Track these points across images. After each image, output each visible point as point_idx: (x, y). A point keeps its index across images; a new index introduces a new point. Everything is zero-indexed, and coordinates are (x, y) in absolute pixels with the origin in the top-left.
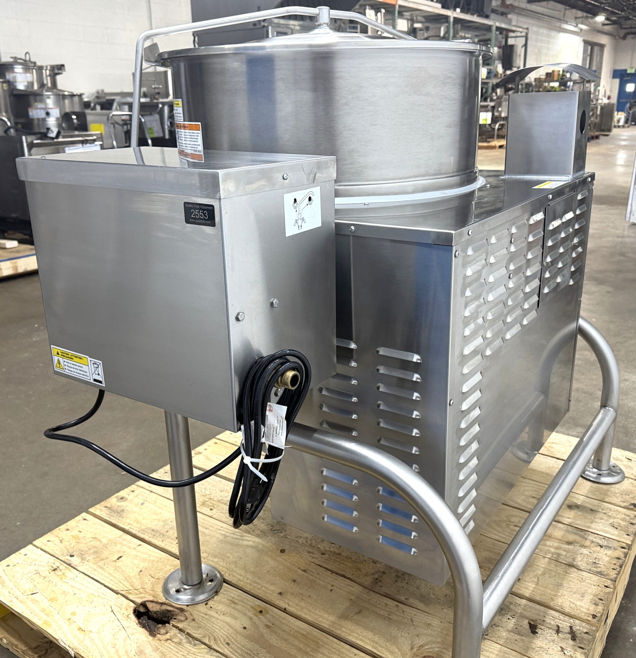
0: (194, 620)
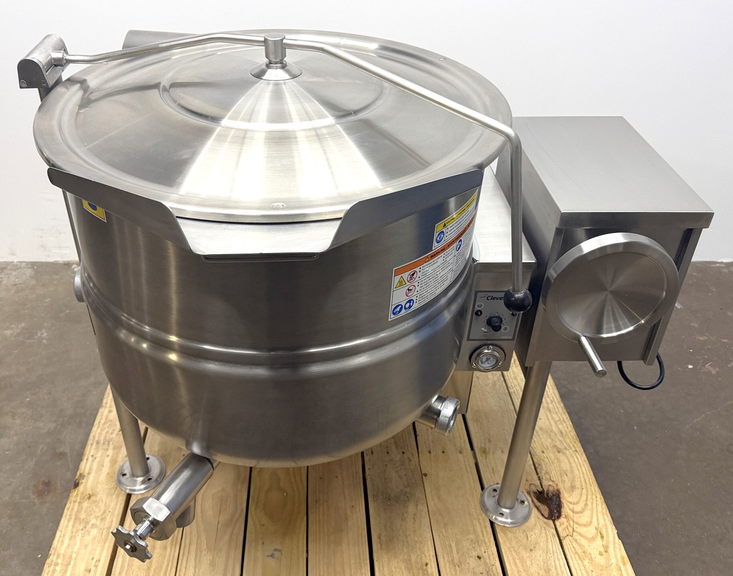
0: (527, 481)
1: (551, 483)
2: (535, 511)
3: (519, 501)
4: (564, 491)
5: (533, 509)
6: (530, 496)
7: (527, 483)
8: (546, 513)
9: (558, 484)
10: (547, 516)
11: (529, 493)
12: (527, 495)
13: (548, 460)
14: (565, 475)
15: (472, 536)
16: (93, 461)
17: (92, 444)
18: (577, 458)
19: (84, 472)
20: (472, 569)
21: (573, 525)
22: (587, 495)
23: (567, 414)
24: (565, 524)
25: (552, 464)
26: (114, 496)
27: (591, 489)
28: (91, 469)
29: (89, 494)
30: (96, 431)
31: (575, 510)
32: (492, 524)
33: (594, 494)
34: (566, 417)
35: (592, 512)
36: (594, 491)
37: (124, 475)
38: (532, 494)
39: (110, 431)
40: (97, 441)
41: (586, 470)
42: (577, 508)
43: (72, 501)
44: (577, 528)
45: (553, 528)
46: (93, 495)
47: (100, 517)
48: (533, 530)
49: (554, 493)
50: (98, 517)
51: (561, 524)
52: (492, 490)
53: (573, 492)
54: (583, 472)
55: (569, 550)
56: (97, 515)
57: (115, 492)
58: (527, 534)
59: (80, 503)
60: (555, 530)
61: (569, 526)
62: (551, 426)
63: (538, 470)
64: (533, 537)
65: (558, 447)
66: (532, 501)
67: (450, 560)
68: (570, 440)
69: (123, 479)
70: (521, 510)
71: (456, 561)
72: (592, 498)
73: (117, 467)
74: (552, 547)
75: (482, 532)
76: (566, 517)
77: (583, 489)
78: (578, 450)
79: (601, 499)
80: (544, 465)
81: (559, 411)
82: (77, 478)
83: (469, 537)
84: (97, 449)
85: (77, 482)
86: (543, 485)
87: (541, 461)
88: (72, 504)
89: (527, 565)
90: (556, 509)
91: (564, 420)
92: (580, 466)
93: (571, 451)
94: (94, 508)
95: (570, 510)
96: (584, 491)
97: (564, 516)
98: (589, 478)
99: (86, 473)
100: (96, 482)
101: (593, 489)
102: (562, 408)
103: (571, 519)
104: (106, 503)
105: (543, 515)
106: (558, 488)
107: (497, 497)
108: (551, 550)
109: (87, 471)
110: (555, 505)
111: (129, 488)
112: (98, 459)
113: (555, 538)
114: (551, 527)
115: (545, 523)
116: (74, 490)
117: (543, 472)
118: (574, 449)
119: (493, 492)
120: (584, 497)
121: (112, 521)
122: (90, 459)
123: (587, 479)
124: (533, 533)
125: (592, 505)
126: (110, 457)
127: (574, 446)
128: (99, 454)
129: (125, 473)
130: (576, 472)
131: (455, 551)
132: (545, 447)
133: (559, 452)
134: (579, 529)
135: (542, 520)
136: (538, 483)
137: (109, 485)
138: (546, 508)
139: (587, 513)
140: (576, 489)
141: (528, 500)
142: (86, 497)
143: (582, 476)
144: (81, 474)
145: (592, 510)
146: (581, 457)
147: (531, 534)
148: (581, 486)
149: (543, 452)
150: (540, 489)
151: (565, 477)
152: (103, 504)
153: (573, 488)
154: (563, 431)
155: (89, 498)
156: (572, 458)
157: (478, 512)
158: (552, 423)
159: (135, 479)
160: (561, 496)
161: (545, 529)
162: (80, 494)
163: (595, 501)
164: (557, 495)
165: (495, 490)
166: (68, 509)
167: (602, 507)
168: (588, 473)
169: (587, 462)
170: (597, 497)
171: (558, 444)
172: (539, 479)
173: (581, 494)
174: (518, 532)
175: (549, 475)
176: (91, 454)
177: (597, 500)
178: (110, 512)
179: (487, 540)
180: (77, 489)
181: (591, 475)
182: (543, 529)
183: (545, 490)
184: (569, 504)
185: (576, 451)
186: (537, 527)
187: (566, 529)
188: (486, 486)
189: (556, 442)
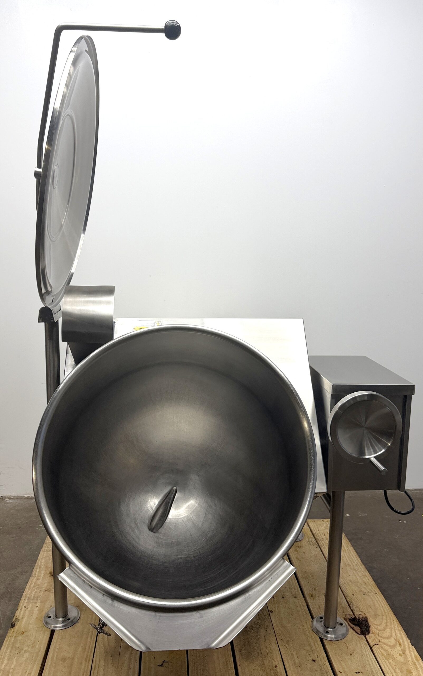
0: (343, 612)
1: (361, 613)
2: (351, 631)
3: (339, 624)
4: (370, 618)
5: (350, 629)
6: (347, 621)
7: (343, 613)
8: (359, 631)
9: (366, 614)
10: (360, 633)
11: (345, 619)
12: (344, 620)
13: (357, 599)
14: (370, 608)
15: (307, 648)
16: (26, 610)
17: (24, 600)
18: (377, 597)
19: (19, 617)
20: (310, 668)
21: (379, 638)
22: (387, 620)
23: (367, 572)
24: (373, 637)
25: (360, 602)
26: (42, 632)
27: (389, 616)
28: (24, 614)
29: (23, 631)
30: (28, 591)
31: (379, 629)
32: (322, 640)
33: (392, 618)
34: (367, 573)
35: (391, 629)
36: (391, 617)
37: (50, 617)
38: (348, 620)
39: (38, 591)
40: (28, 598)
41: (384, 604)
42: (381, 628)
43: (10, 636)
44: (382, 640)
45: (365, 640)
46: (25, 632)
47: (32, 646)
48: (351, 642)
49: (363, 619)
50: (30, 645)
51: (370, 638)
52: (319, 618)
53: (376, 618)
54: (382, 605)
55: (377, 653)
56: (29, 644)
57: (42, 629)
58: (347, 645)
59: (15, 637)
60: (366, 641)
61: (376, 639)
62: (358, 579)
63: (351, 606)
64: (351, 646)
65: (363, 592)
66: (348, 624)
67: (293, 663)
68: (371, 587)
69: (48, 620)
70: (341, 630)
71: (297, 663)
72: (390, 621)
73: (44, 614)
74: (366, 651)
75: (315, 644)
76: (373, 633)
77: (383, 616)
78: (377, 593)
79: (397, 622)
80: (355, 602)
81: (362, 570)
82: (13, 621)
83: (305, 648)
84: (28, 603)
85: (13, 623)
86: (355, 614)
87: (353, 600)
88: (10, 637)
89: (348, 664)
90: (366, 630)
91: (366, 575)
92: (380, 602)
93: (373, 594)
94: (27, 640)
95: (376, 629)
96: (384, 617)
97: (372, 633)
98: (387, 609)
99: (20, 618)
100: (28, 623)
101: (390, 616)
102: (364, 568)
103: (377, 634)
104: (36, 637)
105: (356, 632)
106: (366, 616)
107: (323, 622)
108: (365, 654)
109: (21, 617)
110: (365, 627)
111: (53, 626)
112: (29, 609)
113: (367, 646)
114: (363, 639)
115: (359, 637)
116: (11, 629)
117: (354, 607)
118: (374, 592)
119: (321, 619)
120: (385, 621)
121: (40, 648)
122: (23, 609)
123: (386, 610)
124: (351, 643)
125: (391, 626)
126: (38, 607)
127: (374, 590)
128: (30, 606)
129: (50, 616)
130: (377, 605)
131: (296, 658)
132: (355, 591)
133: (364, 595)
134: (383, 640)
135: (356, 635)
136: (351, 613)
137: (38, 625)
138: (358, 628)
139: (388, 630)
140: (379, 616)
141: (345, 623)
142: (21, 633)
143: (382, 608)
144: (16, 619)
145: (391, 628)
146: (380, 597)
147: (350, 644)
148: (382, 614)
149: (353, 595)
150: (353, 617)
151: (370, 610)
152: (33, 637)
153: (376, 615)
154: (366, 582)
155: (23, 633)
156: (374, 598)
157: (311, 632)
158: (358, 577)
159: (57, 619)
160: (369, 620)
161: (359, 641)
162: (15, 631)
163: (392, 623)
164: (366, 620)
165: (321, 618)
166: (7, 641)
167: (398, 626)
168: (386, 606)
169: (385, 599)
170: (393, 620)
171: (363, 589)
172: (352, 611)
173: (382, 619)
174: (340, 644)
175: (359, 608)
176: (24, 606)
177: (394, 622)
178: (38, 642)
179: (318, 649)
180: (13, 628)
181: (388, 608)
182: (358, 641)
183: (357, 617)
184: (375, 625)
185: (377, 594)
186: (353, 640)
187: (374, 640)
188: (315, 616)
189: (362, 588)
